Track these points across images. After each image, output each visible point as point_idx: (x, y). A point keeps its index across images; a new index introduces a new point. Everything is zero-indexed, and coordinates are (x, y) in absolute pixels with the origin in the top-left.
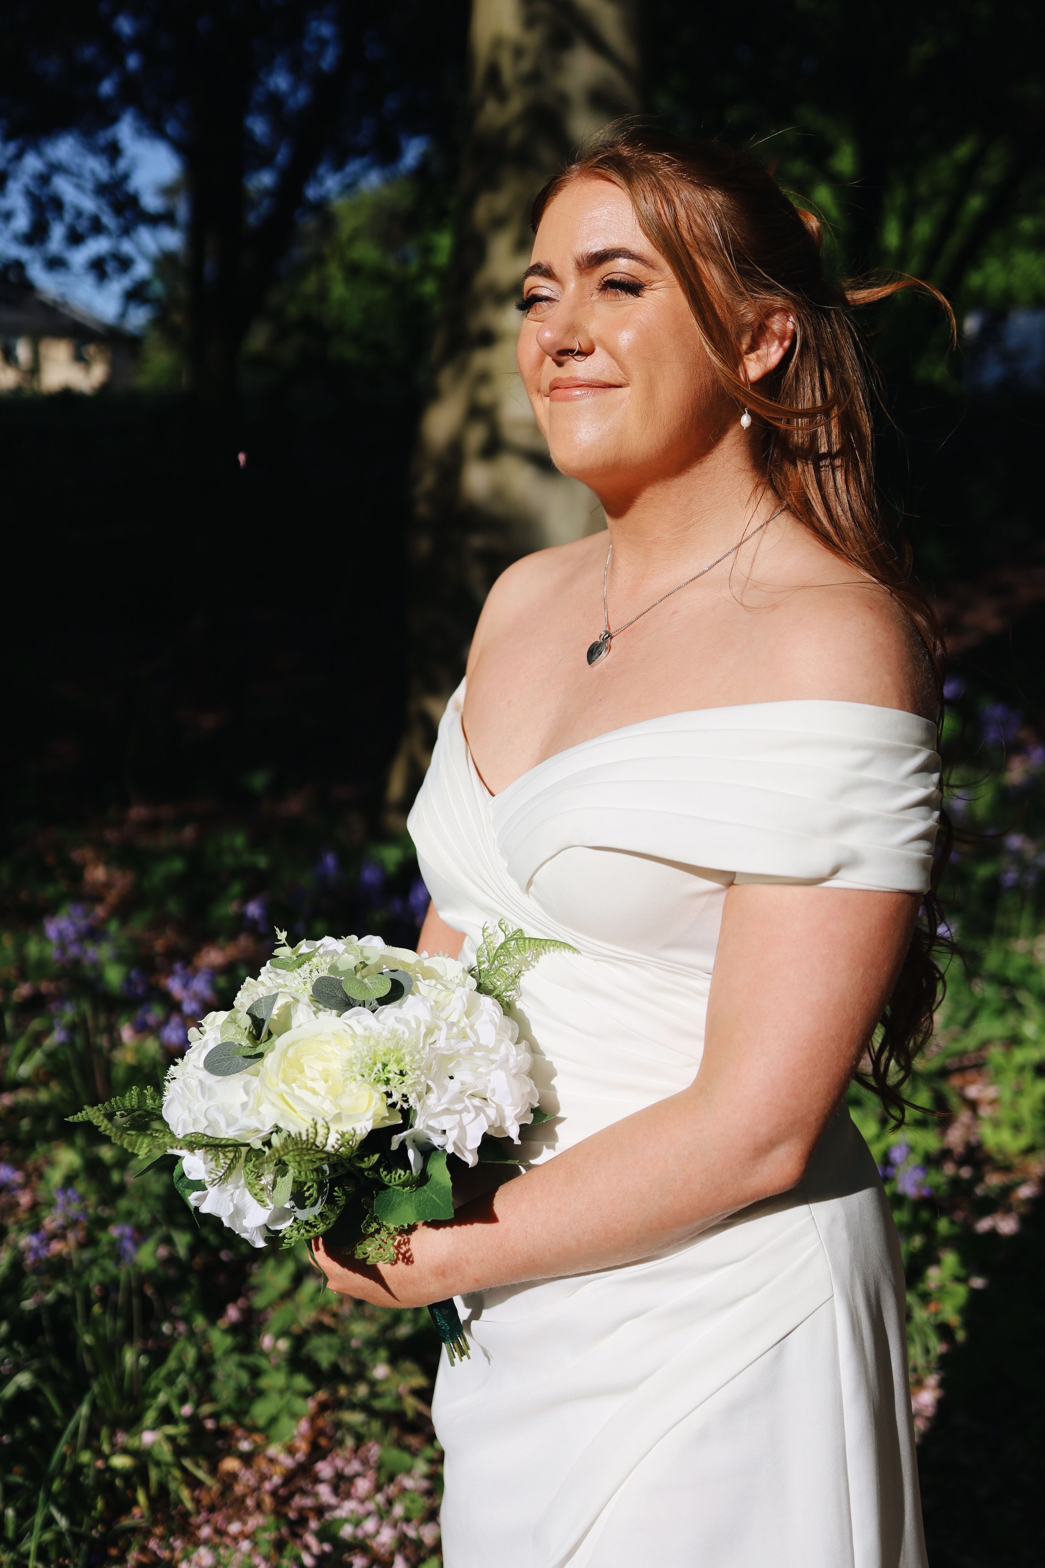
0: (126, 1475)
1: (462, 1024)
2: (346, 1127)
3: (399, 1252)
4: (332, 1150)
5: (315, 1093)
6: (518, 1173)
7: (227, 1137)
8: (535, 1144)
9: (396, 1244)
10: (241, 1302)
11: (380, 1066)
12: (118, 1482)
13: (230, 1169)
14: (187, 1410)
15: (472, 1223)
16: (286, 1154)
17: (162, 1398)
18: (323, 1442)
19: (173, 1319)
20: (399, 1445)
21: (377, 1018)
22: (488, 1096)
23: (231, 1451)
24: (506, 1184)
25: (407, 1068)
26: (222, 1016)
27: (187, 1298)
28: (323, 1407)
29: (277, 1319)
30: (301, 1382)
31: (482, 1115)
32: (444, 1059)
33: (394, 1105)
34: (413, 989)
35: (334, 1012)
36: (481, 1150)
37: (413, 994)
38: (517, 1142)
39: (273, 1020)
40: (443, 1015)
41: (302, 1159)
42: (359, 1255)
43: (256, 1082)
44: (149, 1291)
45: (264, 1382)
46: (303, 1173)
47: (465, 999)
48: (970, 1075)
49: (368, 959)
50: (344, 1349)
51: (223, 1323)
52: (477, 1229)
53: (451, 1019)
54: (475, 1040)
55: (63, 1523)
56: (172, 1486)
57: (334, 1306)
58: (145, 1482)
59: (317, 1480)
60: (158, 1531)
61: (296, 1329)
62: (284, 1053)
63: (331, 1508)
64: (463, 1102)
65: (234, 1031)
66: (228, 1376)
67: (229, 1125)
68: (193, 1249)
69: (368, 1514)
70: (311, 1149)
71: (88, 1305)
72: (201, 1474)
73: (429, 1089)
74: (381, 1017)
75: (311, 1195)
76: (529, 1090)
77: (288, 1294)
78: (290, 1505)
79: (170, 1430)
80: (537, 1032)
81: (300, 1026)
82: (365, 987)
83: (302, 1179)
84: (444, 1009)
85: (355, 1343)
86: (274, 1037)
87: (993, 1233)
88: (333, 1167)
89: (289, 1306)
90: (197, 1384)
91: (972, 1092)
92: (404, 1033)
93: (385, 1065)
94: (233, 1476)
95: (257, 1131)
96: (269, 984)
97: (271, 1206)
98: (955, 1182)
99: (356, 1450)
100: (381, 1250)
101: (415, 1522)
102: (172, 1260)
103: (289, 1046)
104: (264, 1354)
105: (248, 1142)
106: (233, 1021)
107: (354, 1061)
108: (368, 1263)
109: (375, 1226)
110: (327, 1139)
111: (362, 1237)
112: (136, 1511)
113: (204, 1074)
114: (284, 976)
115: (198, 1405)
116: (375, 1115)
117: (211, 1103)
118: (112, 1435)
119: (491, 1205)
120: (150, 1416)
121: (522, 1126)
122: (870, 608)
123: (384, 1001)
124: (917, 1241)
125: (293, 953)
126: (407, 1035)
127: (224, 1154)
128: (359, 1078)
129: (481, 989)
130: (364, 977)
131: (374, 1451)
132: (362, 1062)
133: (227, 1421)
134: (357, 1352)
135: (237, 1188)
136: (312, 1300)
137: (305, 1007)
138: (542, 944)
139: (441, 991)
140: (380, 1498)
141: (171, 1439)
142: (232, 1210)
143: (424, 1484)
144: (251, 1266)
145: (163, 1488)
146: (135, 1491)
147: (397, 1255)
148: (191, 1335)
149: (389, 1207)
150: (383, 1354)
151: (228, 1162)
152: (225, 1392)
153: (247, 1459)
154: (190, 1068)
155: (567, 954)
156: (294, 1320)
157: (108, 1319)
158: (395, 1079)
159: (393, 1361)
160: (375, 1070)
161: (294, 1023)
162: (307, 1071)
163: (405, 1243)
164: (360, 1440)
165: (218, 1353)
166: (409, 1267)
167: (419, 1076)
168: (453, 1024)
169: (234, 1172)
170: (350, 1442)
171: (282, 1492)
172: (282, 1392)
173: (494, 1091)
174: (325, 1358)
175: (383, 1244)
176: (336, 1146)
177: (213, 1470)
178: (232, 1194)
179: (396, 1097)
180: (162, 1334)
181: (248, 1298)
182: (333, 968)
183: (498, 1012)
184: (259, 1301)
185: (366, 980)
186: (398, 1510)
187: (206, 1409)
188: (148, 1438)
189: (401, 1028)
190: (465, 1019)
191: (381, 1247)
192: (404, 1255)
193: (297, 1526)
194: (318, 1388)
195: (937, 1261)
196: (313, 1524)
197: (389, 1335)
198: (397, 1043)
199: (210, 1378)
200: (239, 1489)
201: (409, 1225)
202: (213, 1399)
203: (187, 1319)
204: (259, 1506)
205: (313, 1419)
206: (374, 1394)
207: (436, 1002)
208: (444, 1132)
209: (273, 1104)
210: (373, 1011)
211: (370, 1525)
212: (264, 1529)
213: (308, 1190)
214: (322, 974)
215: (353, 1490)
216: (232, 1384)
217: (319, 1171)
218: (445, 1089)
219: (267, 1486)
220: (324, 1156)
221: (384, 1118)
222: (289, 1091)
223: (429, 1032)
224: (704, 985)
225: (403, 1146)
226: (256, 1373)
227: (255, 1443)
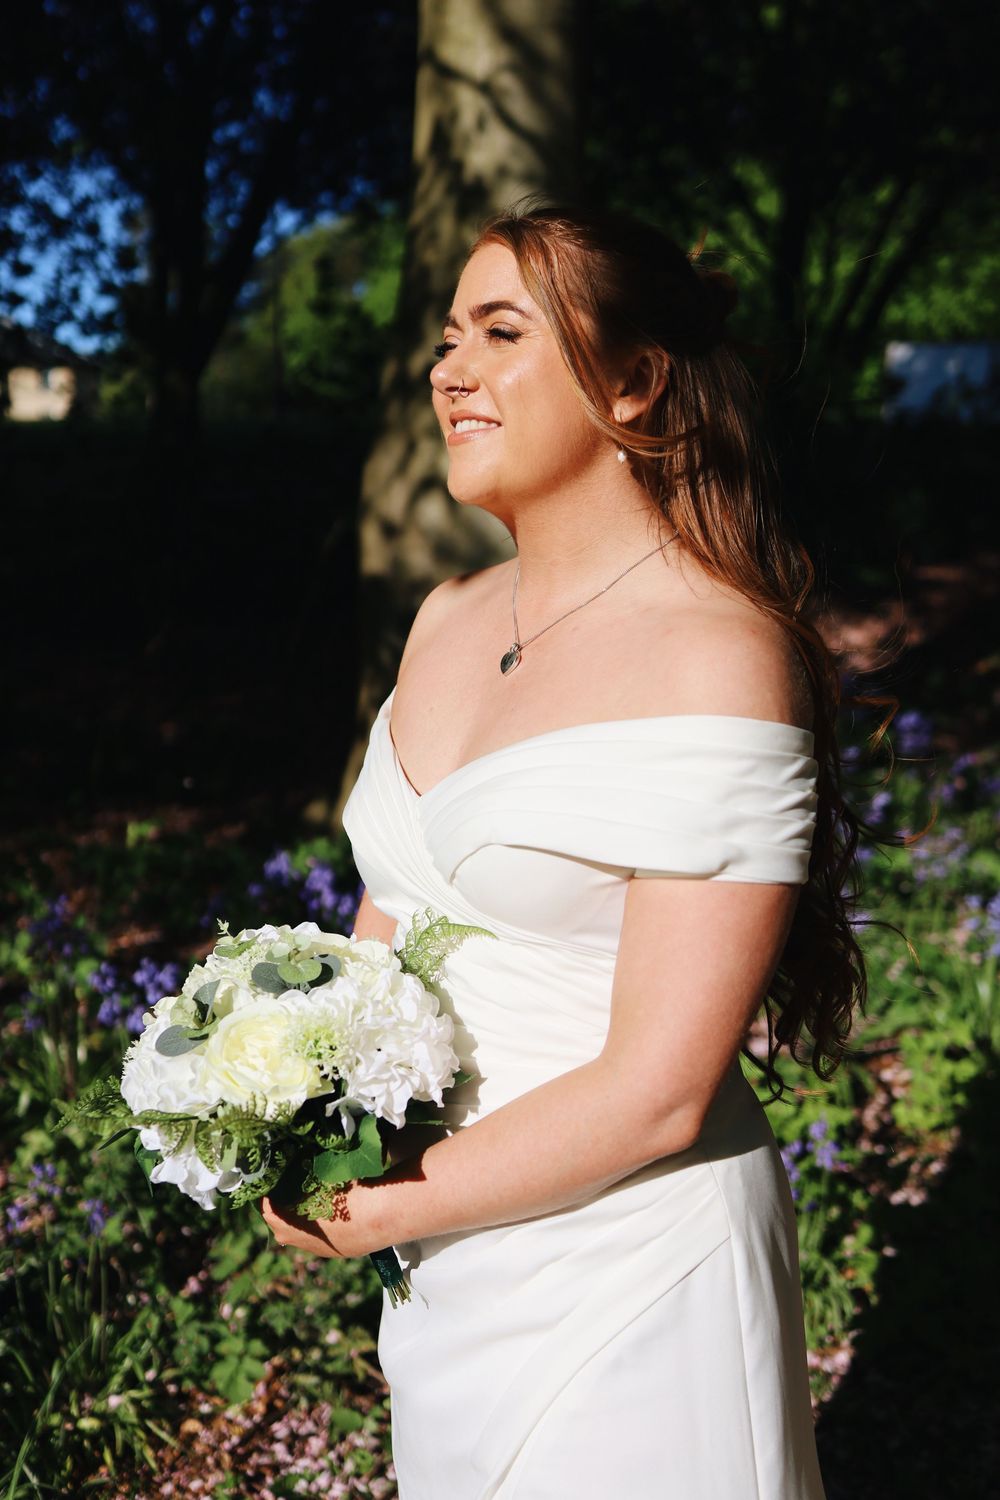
0: (94, 1437)
1: (387, 1002)
2: (283, 1099)
3: (337, 1209)
4: (270, 1120)
5: (255, 1069)
6: (445, 1136)
7: (178, 1111)
8: (460, 1107)
9: (334, 1201)
10: (202, 1275)
11: (311, 1042)
12: (86, 1443)
13: (182, 1141)
14: (151, 1375)
15: (402, 1182)
16: (229, 1124)
17: (127, 1363)
18: (279, 1404)
19: (138, 1291)
20: (350, 1405)
21: (309, 998)
22: (413, 1065)
23: (191, 1414)
24: (435, 1146)
25: (336, 1044)
26: (171, 1001)
27: (151, 1271)
28: (278, 1371)
29: (233, 1290)
30: (257, 1346)
31: (407, 1083)
32: (371, 1035)
33: (325, 1077)
34: (342, 971)
35: (272, 995)
36: (408, 1113)
37: (342, 976)
38: (441, 1105)
39: (217, 1004)
40: (370, 994)
41: (243, 1128)
42: (301, 1211)
43: (201, 1062)
44: (115, 1264)
45: (222, 1348)
46: (245, 1141)
47: (389, 979)
48: (886, 1060)
49: (300, 946)
50: (298, 1316)
51: (184, 1293)
52: (408, 1187)
53: (376, 998)
54: (399, 1015)
55: (34, 1480)
56: (137, 1446)
57: (290, 1277)
58: (111, 1442)
59: (273, 1440)
60: (124, 1489)
61: (253, 1299)
62: (227, 1035)
63: (287, 1465)
64: (389, 1070)
65: (181, 1016)
66: (190, 1342)
67: (179, 1100)
68: (155, 1225)
69: (321, 1470)
70: (251, 1119)
71: (59, 1276)
72: (164, 1435)
73: (358, 1062)
74: (314, 998)
75: (254, 1161)
76: (450, 1057)
77: (245, 1266)
78: (248, 1463)
79: (134, 1393)
80: (459, 1009)
81: (240, 1009)
82: (298, 971)
83: (245, 1145)
84: (369, 989)
85: (308, 1310)
86: (218, 1018)
87: (906, 1205)
88: (272, 1133)
89: (246, 1276)
90: (159, 1351)
91: (887, 1075)
92: (333, 1012)
93: (317, 1042)
94: (193, 1437)
95: (205, 1104)
96: (214, 970)
97: (220, 1172)
98: (870, 1159)
99: (309, 1411)
100: (321, 1207)
101: (364, 1479)
102: (136, 1236)
103: (231, 1027)
104: (223, 1321)
105: (196, 1115)
106: (179, 1006)
107: (289, 1038)
108: (309, 1219)
109: (314, 1185)
110: (265, 1110)
111: (304, 1197)
112: (103, 1470)
113: (156, 1055)
114: (227, 964)
115: (160, 1371)
116: (309, 1086)
117: (163, 1081)
118: (80, 1399)
119: (420, 1165)
120: (116, 1381)
121: (445, 1091)
122: (754, 632)
123: (315, 983)
124: (835, 1212)
125: (235, 942)
126: (336, 1013)
127: (176, 1127)
128: (293, 1053)
129: (406, 969)
130: (297, 962)
131: (326, 1411)
132: (296, 1039)
133: (188, 1385)
134: (310, 1318)
135: (190, 1156)
136: (269, 1270)
137: (244, 991)
138: (465, 930)
139: (367, 972)
140: (332, 1455)
141: (135, 1402)
142: (186, 1175)
143: (374, 1442)
144: (211, 1242)
145: (128, 1449)
146: (102, 1452)
147: (335, 1211)
148: (155, 1304)
149: (327, 1168)
150: (335, 1320)
151: (181, 1134)
152: (186, 1359)
153: (207, 1420)
154: (143, 1050)
155: (486, 939)
156: (252, 1291)
157: (77, 1292)
158: (326, 1053)
159: (344, 1328)
160: (308, 1046)
161: (235, 1006)
162: (248, 1049)
163: (342, 1201)
164: (313, 1400)
165: (180, 1322)
166: (346, 1224)
167: (347, 1050)
168: (378, 1002)
169: (186, 1143)
170: (304, 1404)
171: (240, 1451)
172: (241, 1357)
173: (417, 1061)
174: (280, 1325)
175: (323, 1202)
176: (274, 1116)
177: (175, 1431)
178: (185, 1162)
179: (327, 1070)
180: (128, 1304)
181: (208, 1271)
182: (270, 955)
183: (419, 989)
184: (219, 1273)
185: (299, 965)
186: (349, 1466)
187: (169, 1374)
188: (114, 1401)
189: (331, 1007)
190: (390, 997)
191: (320, 1204)
192: (342, 1211)
193: (254, 1482)
194: (274, 1354)
195: (852, 1231)
196: (269, 1480)
197: (341, 1303)
198: (328, 1020)
199: (172, 1344)
200: (199, 1448)
201: (345, 1183)
202: (175, 1365)
203: (150, 1290)
204: (218, 1464)
205: (268, 1384)
206: (327, 1358)
207: (363, 983)
208: (374, 1099)
209: (218, 1081)
210: (307, 993)
211: (322, 1481)
212: (224, 1485)
213: (252, 1156)
214: (260, 961)
215: (307, 1449)
216: (194, 1349)
217: (260, 1138)
218: (372, 1060)
219: (227, 1445)
220: (263, 1124)
221: (318, 1089)
222: (232, 1068)
223: (357, 1009)
224: (610, 964)
225: (337, 1112)
226: (215, 1339)
227: (215, 1406)
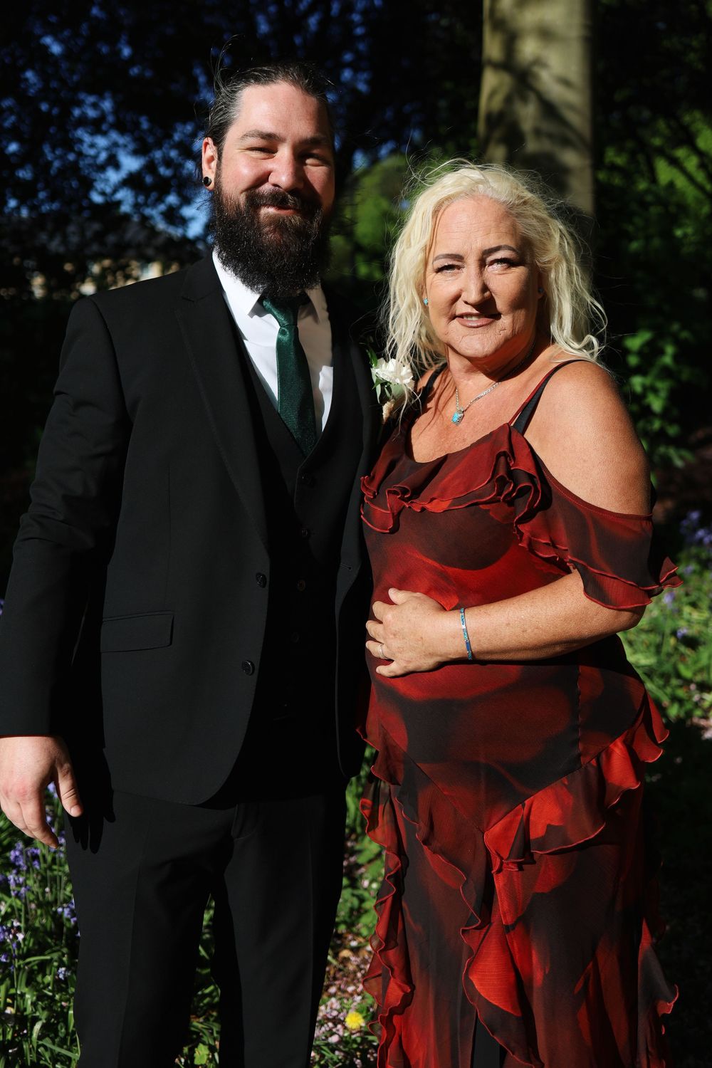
10: (350, 860)
23: (345, 946)
29: (369, 872)
45: (365, 906)
66: (346, 901)
77: (378, 857)
94: (346, 960)
104: (365, 890)
133: (343, 929)
153: (355, 951)
177: (336, 956)
200: (351, 967)
216: (349, 905)
226: (362, 900)
227: (360, 943)
